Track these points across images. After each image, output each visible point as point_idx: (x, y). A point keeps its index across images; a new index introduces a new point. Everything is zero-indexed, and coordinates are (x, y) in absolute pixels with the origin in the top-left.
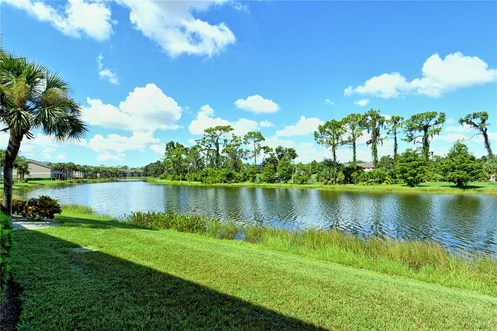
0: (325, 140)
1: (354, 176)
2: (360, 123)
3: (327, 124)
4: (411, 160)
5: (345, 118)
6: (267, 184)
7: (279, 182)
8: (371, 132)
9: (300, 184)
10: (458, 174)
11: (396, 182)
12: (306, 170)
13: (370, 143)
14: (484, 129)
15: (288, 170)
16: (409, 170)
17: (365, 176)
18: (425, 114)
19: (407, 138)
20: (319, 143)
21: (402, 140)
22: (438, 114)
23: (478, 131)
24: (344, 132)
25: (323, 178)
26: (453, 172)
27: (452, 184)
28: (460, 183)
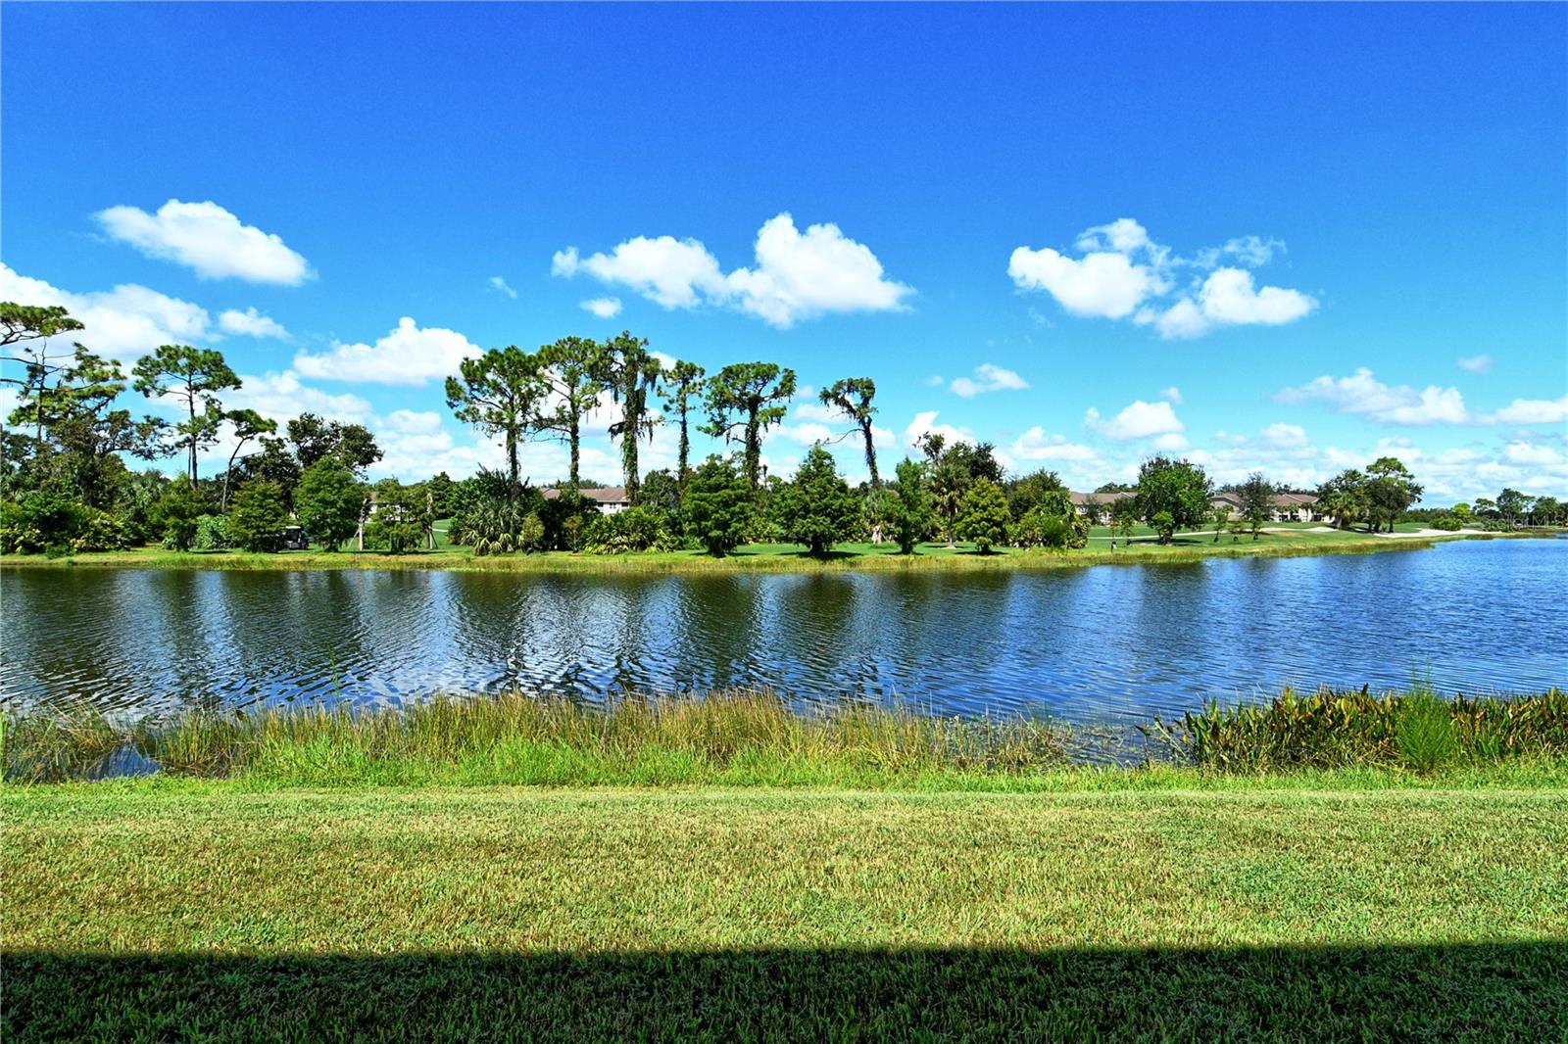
0: (483, 411)
1: (571, 526)
2: (593, 370)
3: (490, 359)
4: (720, 484)
5: (549, 347)
6: (248, 557)
7: (304, 547)
8: (623, 399)
9: (387, 554)
10: (814, 523)
11: (681, 543)
12: (415, 507)
13: (620, 430)
14: (866, 420)
15: (341, 504)
16: (713, 512)
17: (604, 527)
18: (754, 367)
19: (711, 425)
20: (463, 418)
21: (699, 429)
22: (781, 370)
23: (855, 423)
24: (545, 389)
25: (475, 533)
26: (805, 518)
27: (803, 548)
28: (819, 548)
